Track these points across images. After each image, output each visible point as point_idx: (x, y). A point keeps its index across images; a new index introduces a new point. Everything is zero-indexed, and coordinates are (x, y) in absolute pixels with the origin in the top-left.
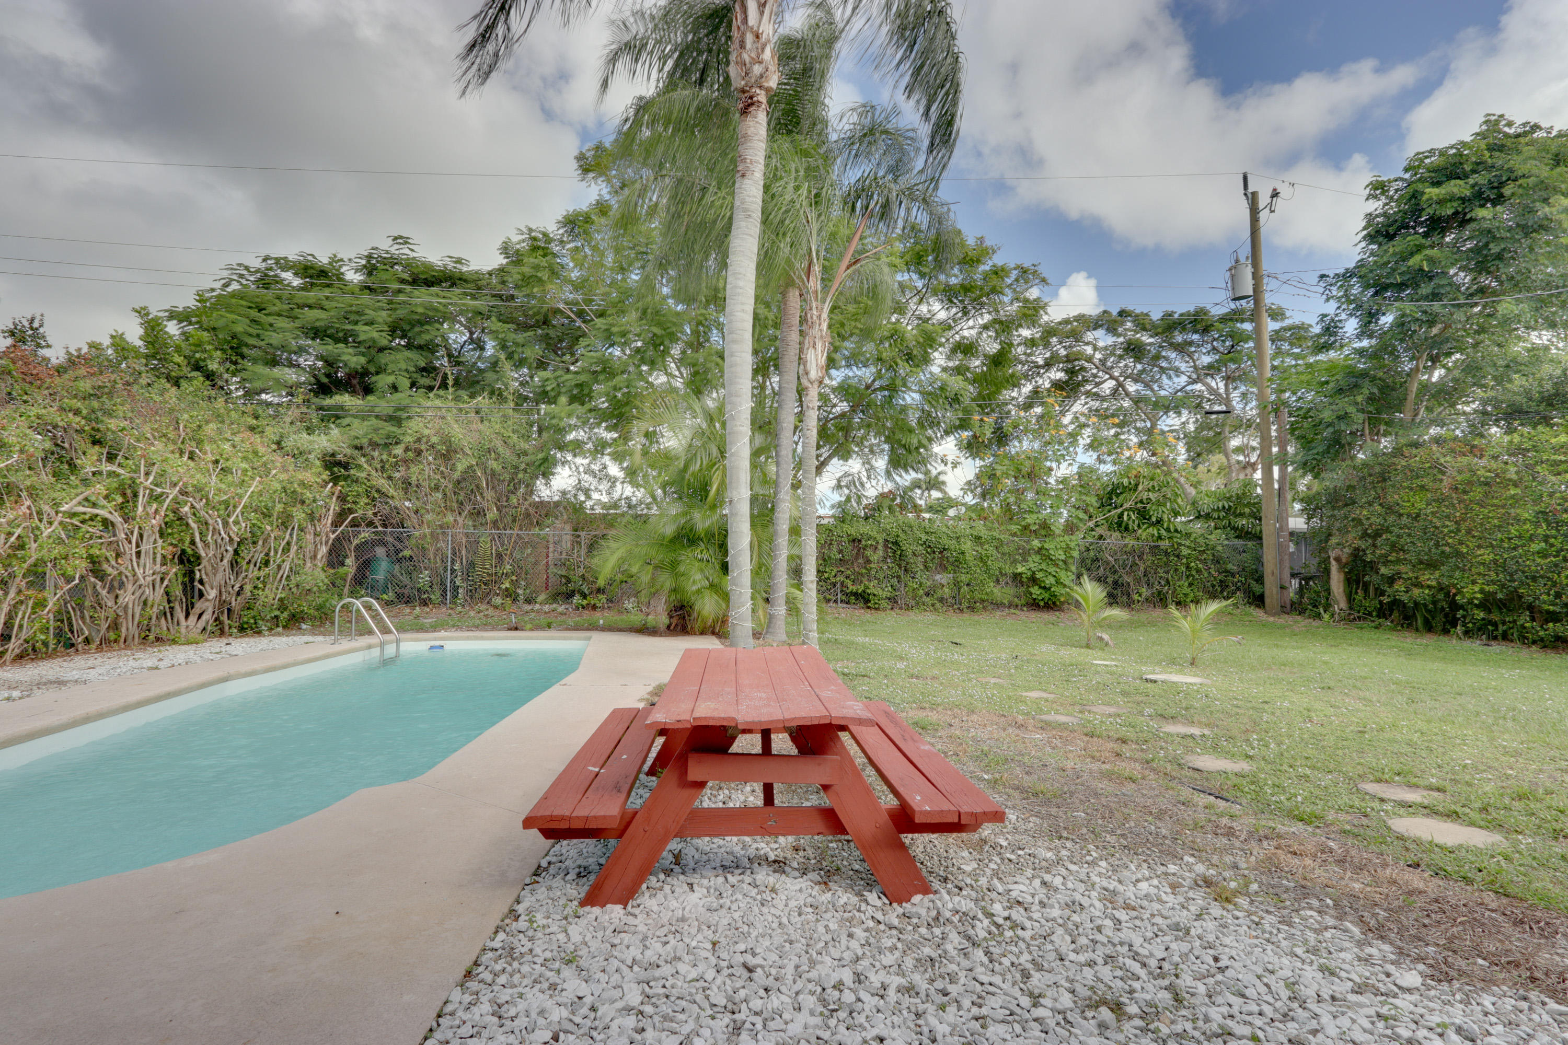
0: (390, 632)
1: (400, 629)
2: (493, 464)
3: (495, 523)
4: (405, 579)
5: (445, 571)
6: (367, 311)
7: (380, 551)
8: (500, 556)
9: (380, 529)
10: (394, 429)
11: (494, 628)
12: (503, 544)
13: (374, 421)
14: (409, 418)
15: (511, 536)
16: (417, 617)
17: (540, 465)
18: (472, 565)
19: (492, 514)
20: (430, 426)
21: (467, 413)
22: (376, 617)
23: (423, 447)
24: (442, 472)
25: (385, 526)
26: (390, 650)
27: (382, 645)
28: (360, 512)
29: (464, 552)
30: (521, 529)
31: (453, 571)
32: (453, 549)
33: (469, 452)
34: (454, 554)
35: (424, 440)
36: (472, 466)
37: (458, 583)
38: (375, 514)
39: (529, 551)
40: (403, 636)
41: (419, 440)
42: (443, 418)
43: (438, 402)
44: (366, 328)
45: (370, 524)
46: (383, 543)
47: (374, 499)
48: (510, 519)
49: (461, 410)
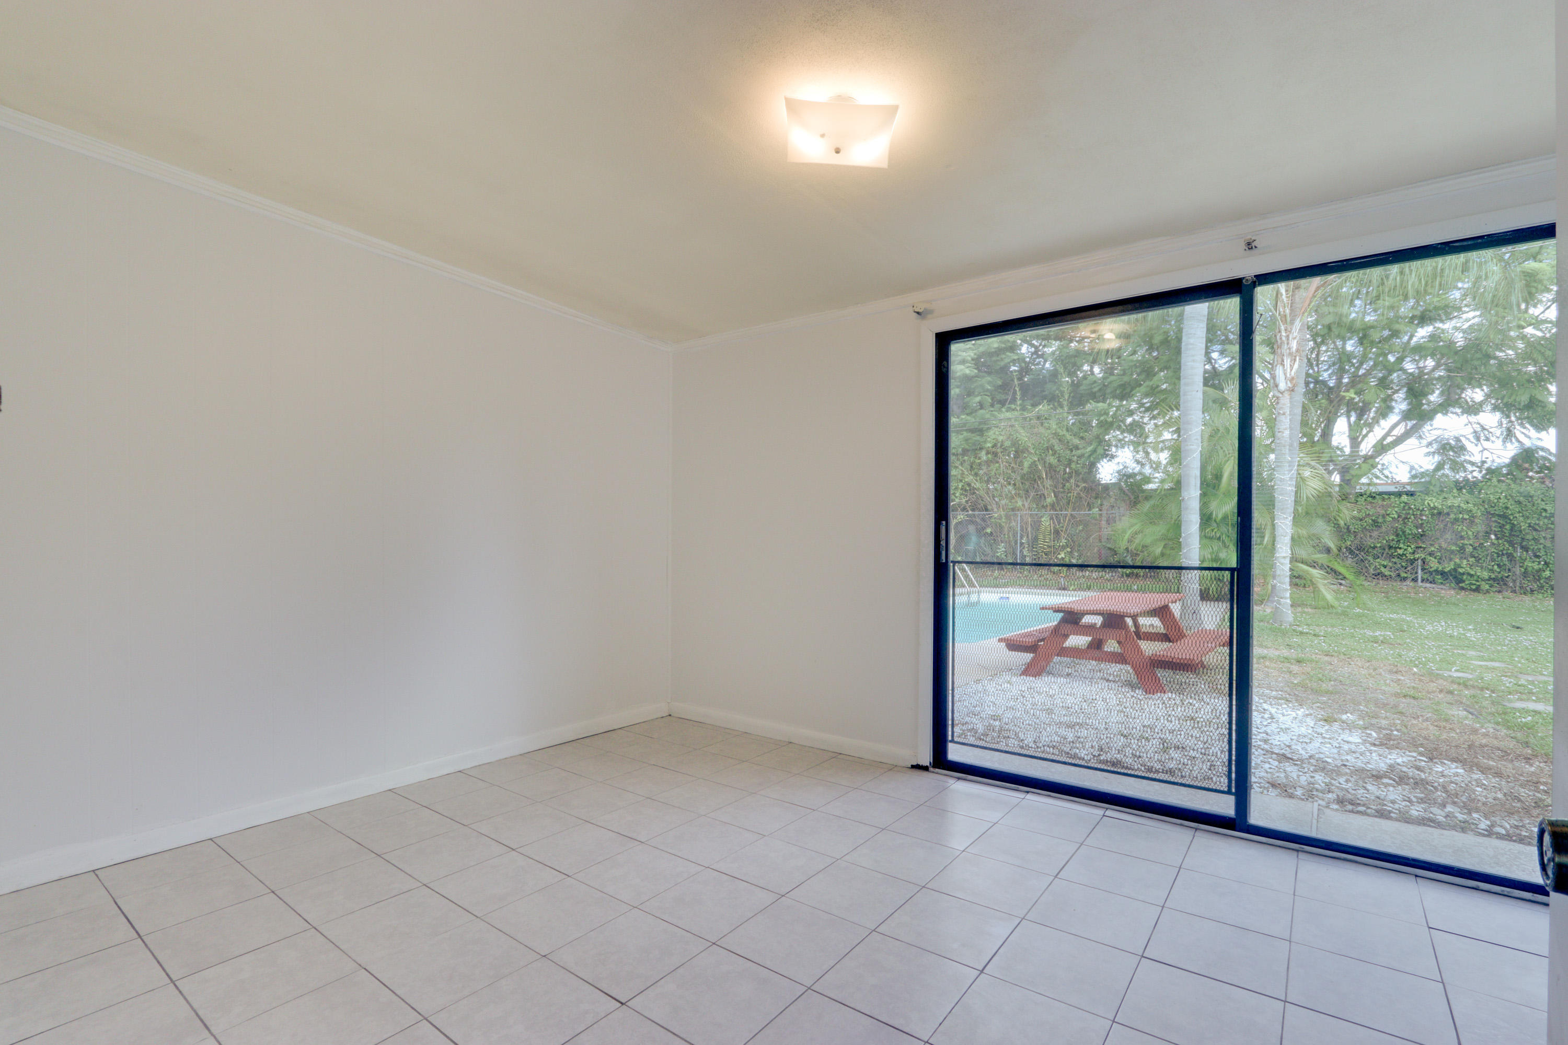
0: (975, 587)
1: (980, 586)
2: (1052, 460)
3: (1053, 506)
4: (988, 550)
5: (1016, 544)
6: (960, 353)
7: (972, 528)
8: (1057, 532)
9: (970, 512)
10: (978, 438)
11: (1049, 587)
12: (1059, 523)
13: (965, 434)
14: (989, 429)
15: (1066, 516)
16: (996, 578)
17: (1090, 456)
18: (1036, 539)
19: (1051, 499)
20: (1003, 433)
21: (1031, 420)
22: (967, 577)
23: (999, 450)
24: (1013, 468)
25: (973, 510)
26: (974, 598)
27: (969, 594)
28: (957, 500)
29: (1029, 529)
30: (1074, 509)
31: (1022, 544)
32: (1022, 527)
33: (1033, 451)
34: (1022, 530)
35: (999, 445)
36: (1035, 461)
37: (1025, 553)
38: (967, 502)
39: (1081, 528)
40: (982, 589)
41: (994, 446)
42: (1012, 426)
43: (1009, 415)
44: (962, 367)
45: (964, 509)
46: (972, 522)
47: (966, 490)
48: (1064, 501)
49: (1025, 419)
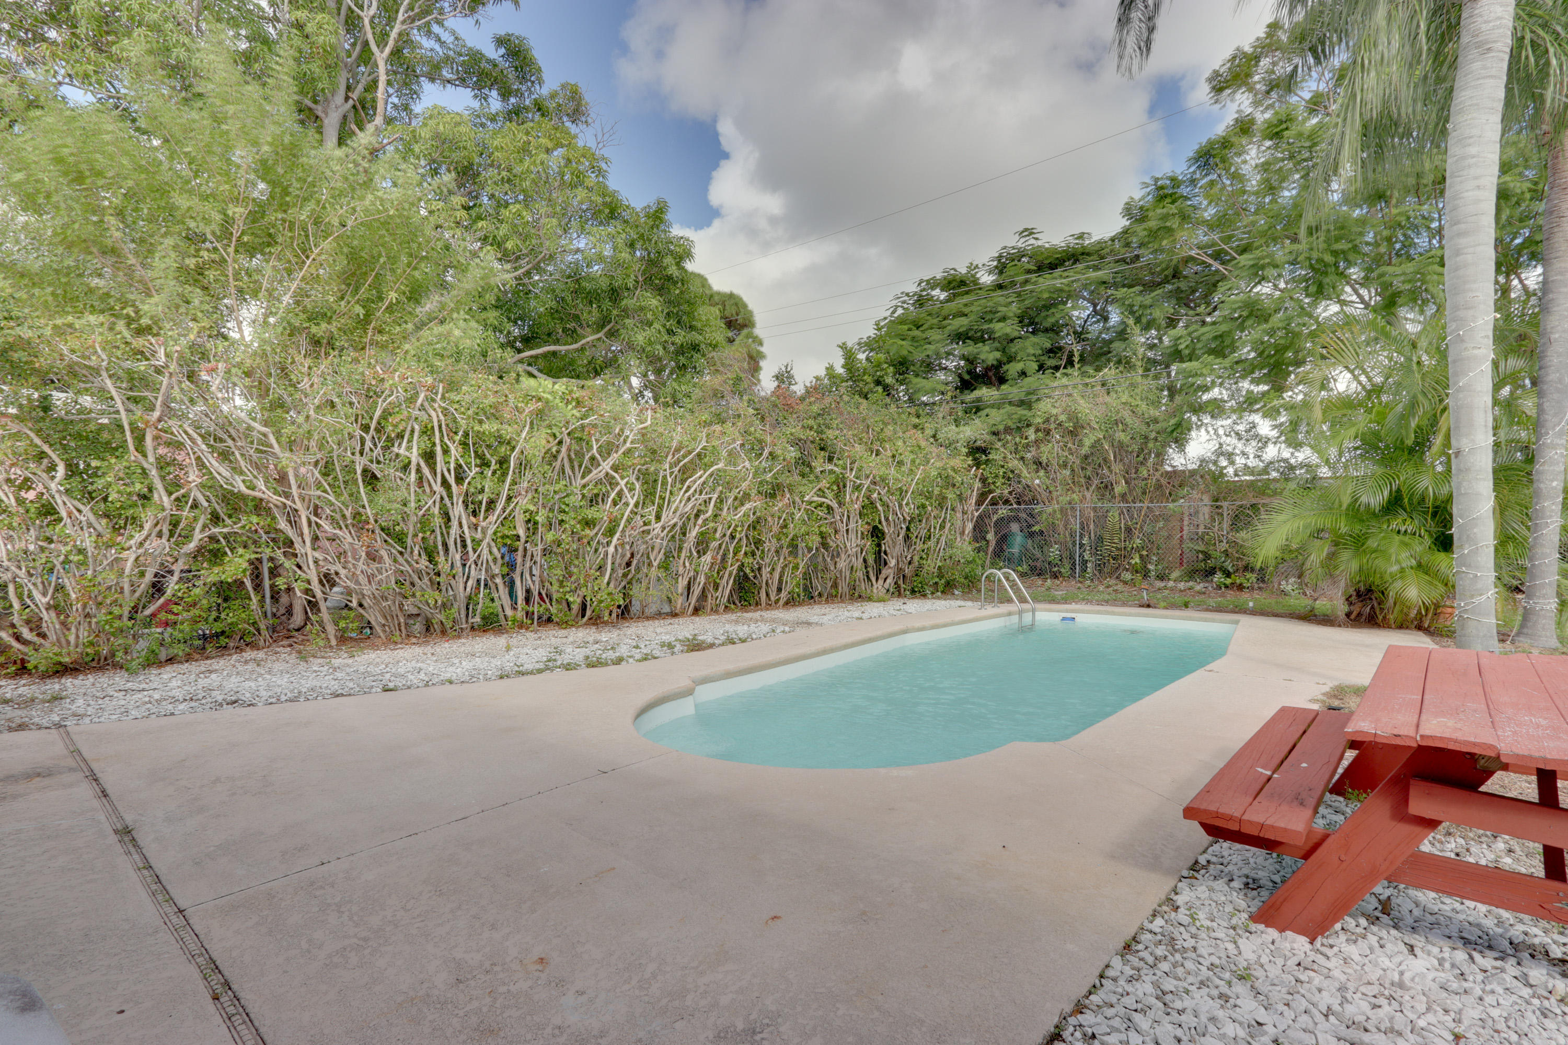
0: (1027, 601)
1: (1036, 600)
2: (1121, 436)
3: (1123, 497)
4: (1037, 553)
5: (1074, 545)
6: (1000, 309)
7: (1015, 527)
8: (1129, 530)
9: (1015, 506)
10: (1026, 412)
11: (1124, 604)
12: (1132, 518)
13: (1008, 408)
14: (1038, 400)
15: (1141, 509)
16: (1049, 589)
17: (1172, 431)
18: (1100, 539)
19: (1121, 487)
20: (1057, 405)
21: (1093, 386)
22: (1013, 585)
23: (1052, 426)
24: (1070, 449)
25: (1019, 503)
26: (1027, 618)
27: (1020, 613)
28: (998, 491)
29: (1092, 527)
30: (1152, 502)
31: (1081, 545)
32: (1082, 524)
33: (1096, 426)
34: (1083, 528)
35: (1053, 419)
36: (1099, 440)
37: (1086, 558)
38: (1010, 493)
39: (1161, 524)
40: (1038, 606)
41: (1047, 420)
42: (1070, 395)
43: (1065, 381)
44: (1001, 324)
45: (1007, 502)
46: (1017, 519)
47: (1009, 479)
48: (1139, 491)
49: (1087, 384)
